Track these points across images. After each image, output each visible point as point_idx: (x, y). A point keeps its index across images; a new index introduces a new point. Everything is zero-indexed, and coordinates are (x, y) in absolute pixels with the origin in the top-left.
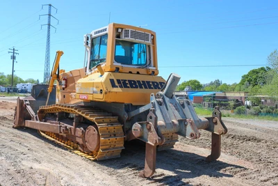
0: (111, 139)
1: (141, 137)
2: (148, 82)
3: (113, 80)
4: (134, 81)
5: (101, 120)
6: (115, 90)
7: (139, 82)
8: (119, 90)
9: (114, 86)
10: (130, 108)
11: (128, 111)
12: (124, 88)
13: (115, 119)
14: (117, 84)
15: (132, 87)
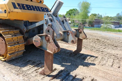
0: (15, 46)
1: (41, 46)
2: (38, 7)
3: (14, 3)
4: (29, 5)
5: (7, 33)
6: (16, 10)
7: (32, 6)
8: (19, 10)
9: (15, 7)
10: (27, 23)
11: (26, 26)
12: (23, 10)
13: (18, 31)
14: (17, 6)
15: (28, 9)
